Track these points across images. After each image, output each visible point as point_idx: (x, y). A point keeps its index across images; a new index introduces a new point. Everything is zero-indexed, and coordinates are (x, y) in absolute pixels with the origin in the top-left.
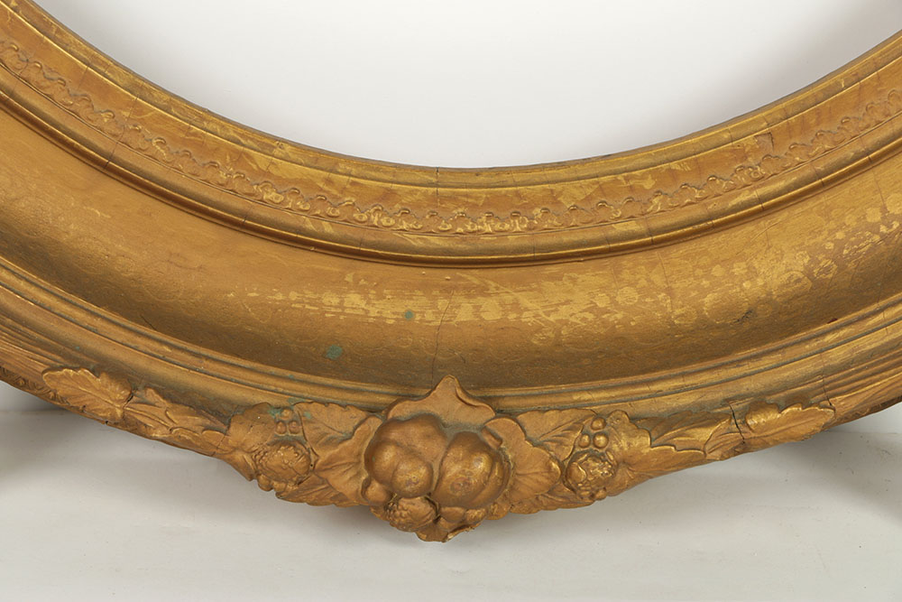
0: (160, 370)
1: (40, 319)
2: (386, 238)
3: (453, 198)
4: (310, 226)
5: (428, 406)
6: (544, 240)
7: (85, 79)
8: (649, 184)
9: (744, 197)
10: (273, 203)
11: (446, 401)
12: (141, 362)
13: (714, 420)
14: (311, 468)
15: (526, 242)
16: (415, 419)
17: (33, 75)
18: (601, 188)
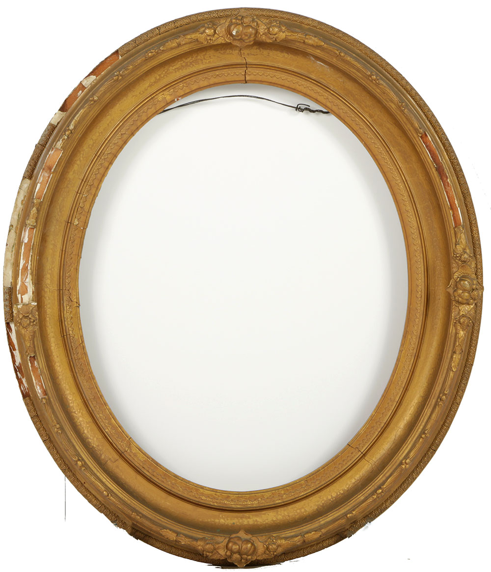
0: (182, 531)
1: (158, 521)
2: (229, 506)
3: (242, 497)
4: (212, 504)
5: (238, 535)
6: (261, 505)
7: (165, 475)
8: (283, 492)
9: (303, 494)
10: (204, 499)
11: (242, 534)
12: (179, 530)
13: (297, 537)
14: (215, 549)
15: (258, 505)
16: (235, 537)
17: (155, 474)
18: (273, 493)
